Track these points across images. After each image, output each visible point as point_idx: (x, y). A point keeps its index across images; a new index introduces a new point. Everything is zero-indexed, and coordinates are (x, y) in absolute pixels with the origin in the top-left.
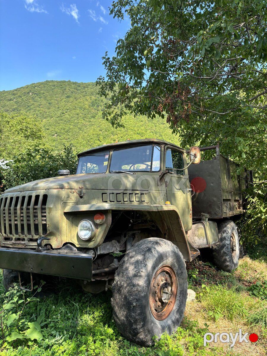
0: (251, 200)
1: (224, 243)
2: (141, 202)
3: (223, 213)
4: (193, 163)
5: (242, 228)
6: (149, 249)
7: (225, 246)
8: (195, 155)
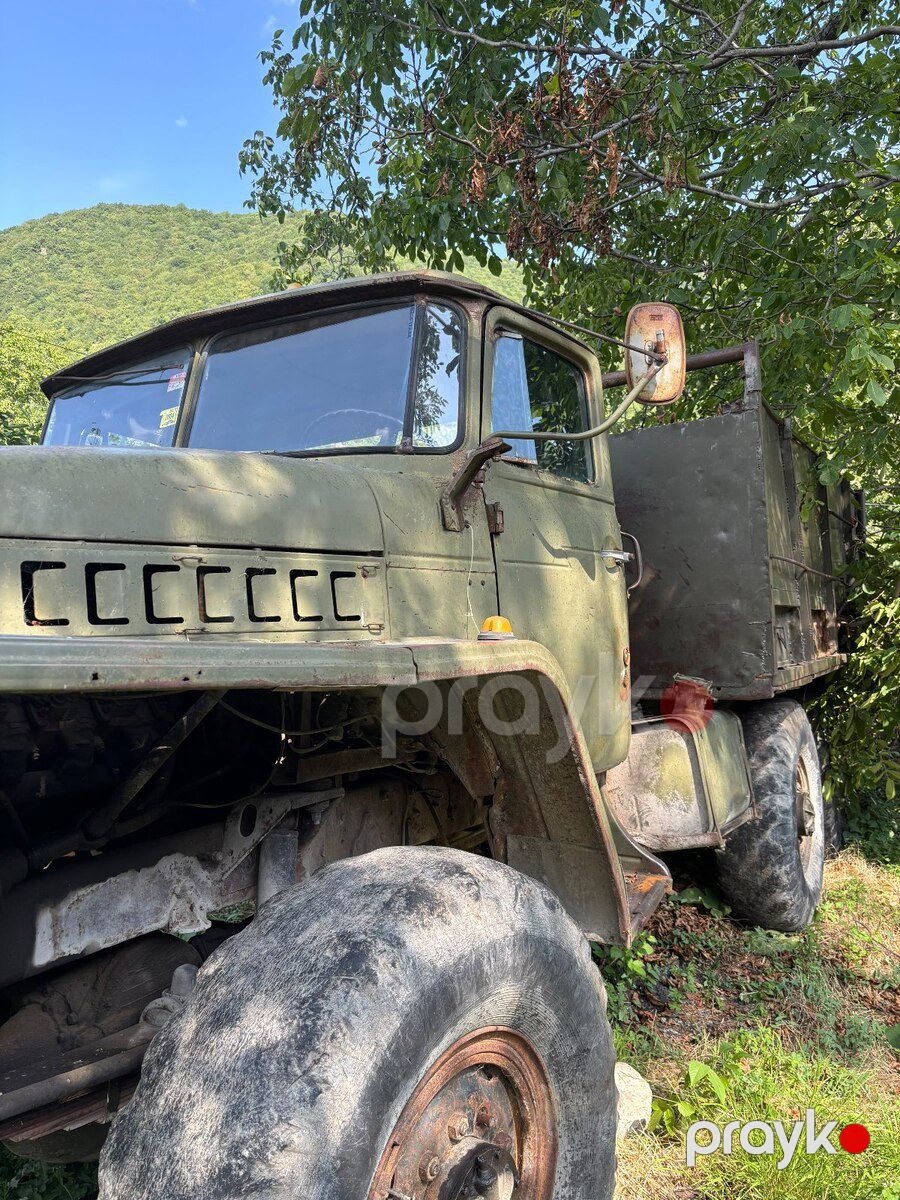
0: (876, 612)
1: (768, 805)
2: (333, 619)
3: (777, 672)
4: (644, 396)
5: (834, 733)
6: (350, 956)
7: (773, 818)
8: (657, 348)
